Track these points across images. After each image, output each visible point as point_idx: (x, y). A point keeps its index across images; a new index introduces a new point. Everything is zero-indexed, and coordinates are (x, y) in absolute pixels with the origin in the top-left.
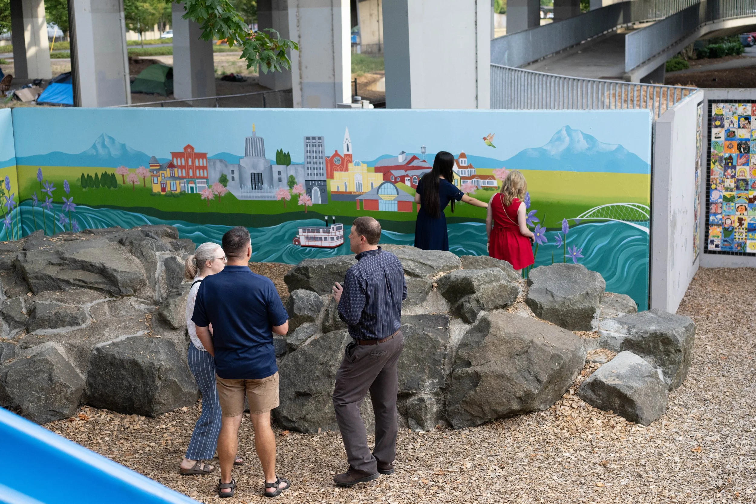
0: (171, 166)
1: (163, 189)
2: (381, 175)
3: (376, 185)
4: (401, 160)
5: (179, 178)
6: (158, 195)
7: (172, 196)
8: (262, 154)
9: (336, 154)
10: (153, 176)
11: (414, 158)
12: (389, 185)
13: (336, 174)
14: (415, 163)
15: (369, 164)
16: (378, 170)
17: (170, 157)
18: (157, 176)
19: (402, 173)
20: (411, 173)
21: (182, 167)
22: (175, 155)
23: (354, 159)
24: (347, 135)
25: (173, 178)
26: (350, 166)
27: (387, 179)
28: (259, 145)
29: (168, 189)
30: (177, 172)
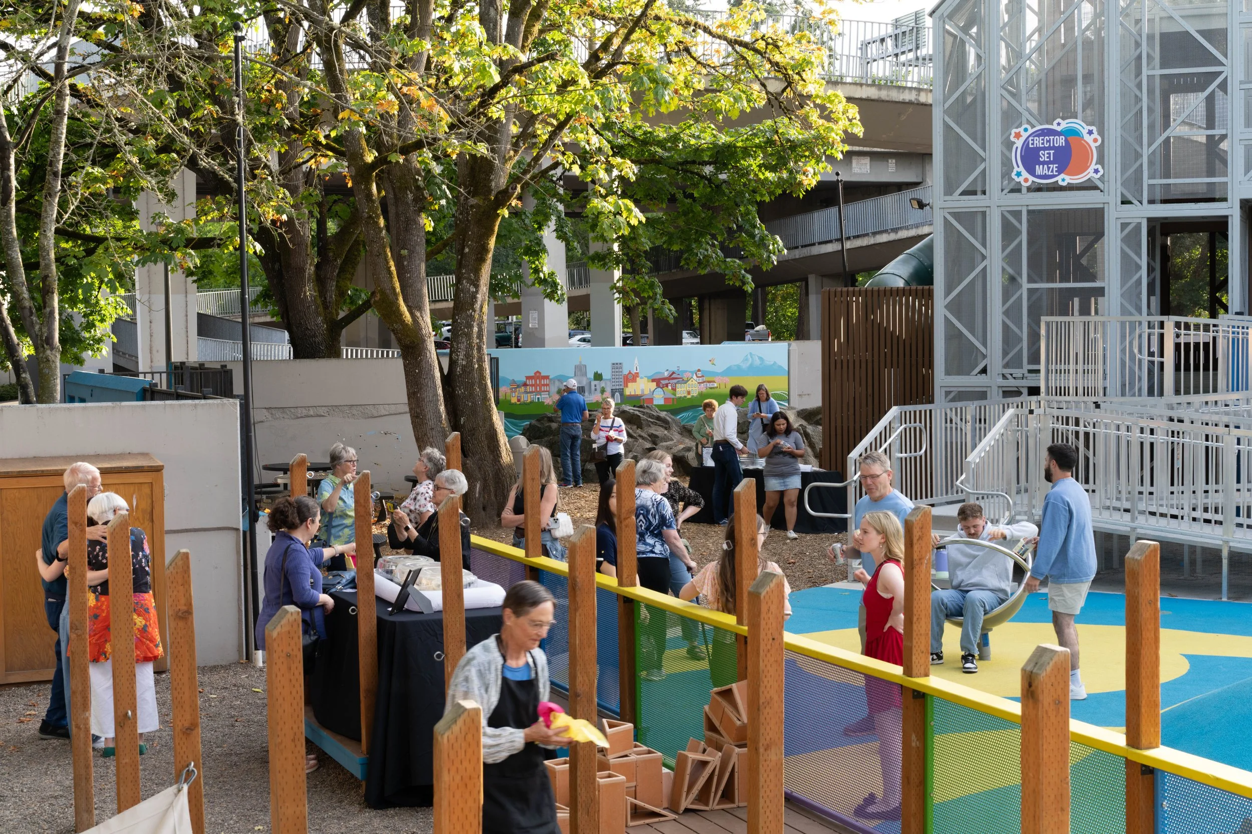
0: (525, 385)
1: (519, 400)
2: (655, 384)
3: (652, 390)
4: (666, 374)
5: (532, 392)
6: (515, 404)
7: (525, 404)
8: (585, 374)
9: (630, 373)
10: (512, 392)
11: (673, 373)
12: (660, 389)
13: (630, 384)
14: (674, 376)
15: (648, 377)
16: (653, 381)
17: (524, 379)
18: (515, 392)
19: (667, 382)
20: (671, 381)
21: (532, 385)
22: (528, 378)
23: (640, 375)
24: (636, 361)
25: (526, 392)
26: (638, 379)
27: (658, 386)
28: (583, 369)
29: (522, 400)
30: (529, 389)
